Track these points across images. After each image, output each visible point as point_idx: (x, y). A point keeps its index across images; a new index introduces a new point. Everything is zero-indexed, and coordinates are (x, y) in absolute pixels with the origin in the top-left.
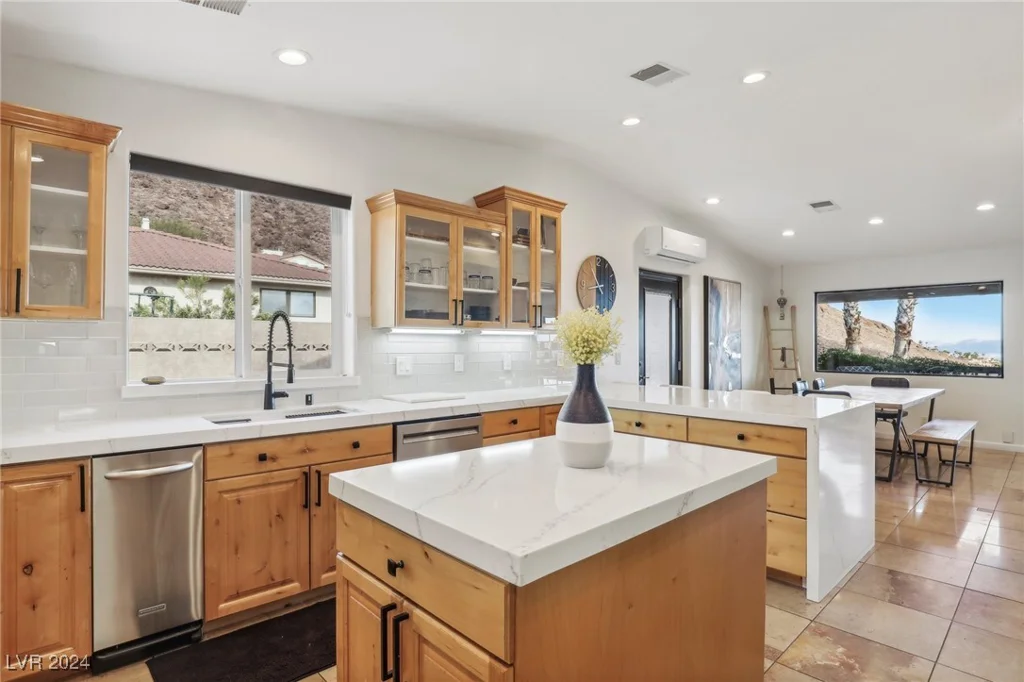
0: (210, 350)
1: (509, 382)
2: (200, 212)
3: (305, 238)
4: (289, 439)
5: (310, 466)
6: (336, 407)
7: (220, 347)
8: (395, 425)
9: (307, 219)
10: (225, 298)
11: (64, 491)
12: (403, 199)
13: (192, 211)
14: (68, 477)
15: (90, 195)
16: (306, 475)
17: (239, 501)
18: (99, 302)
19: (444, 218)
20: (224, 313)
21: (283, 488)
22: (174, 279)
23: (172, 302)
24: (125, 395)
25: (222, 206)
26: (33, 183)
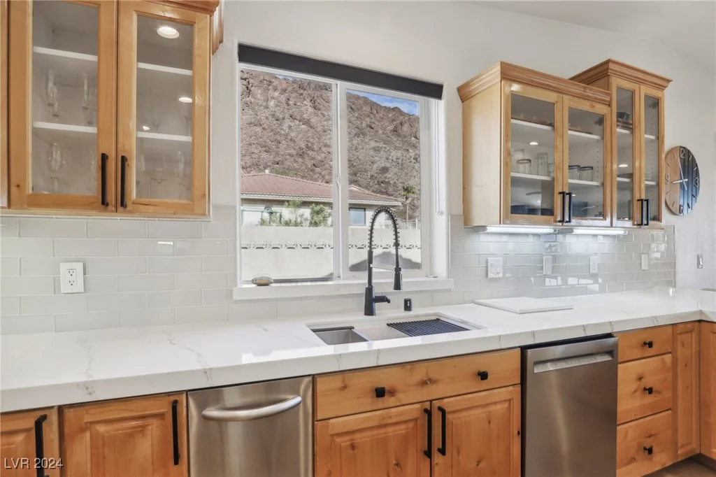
0: (304, 248)
1: (596, 287)
2: (295, 165)
3: (354, 176)
4: (408, 367)
5: (431, 401)
6: (435, 314)
7: (309, 246)
8: (524, 349)
9: (355, 164)
10: (311, 213)
11: (156, 432)
12: (509, 73)
13: (291, 165)
14: (161, 416)
15: (193, 73)
16: (428, 412)
17: (353, 447)
18: (205, 195)
19: (550, 97)
20: (311, 223)
21: (401, 429)
22: (281, 203)
23: (281, 216)
24: (235, 297)
25: (307, 160)
26: (139, 60)
